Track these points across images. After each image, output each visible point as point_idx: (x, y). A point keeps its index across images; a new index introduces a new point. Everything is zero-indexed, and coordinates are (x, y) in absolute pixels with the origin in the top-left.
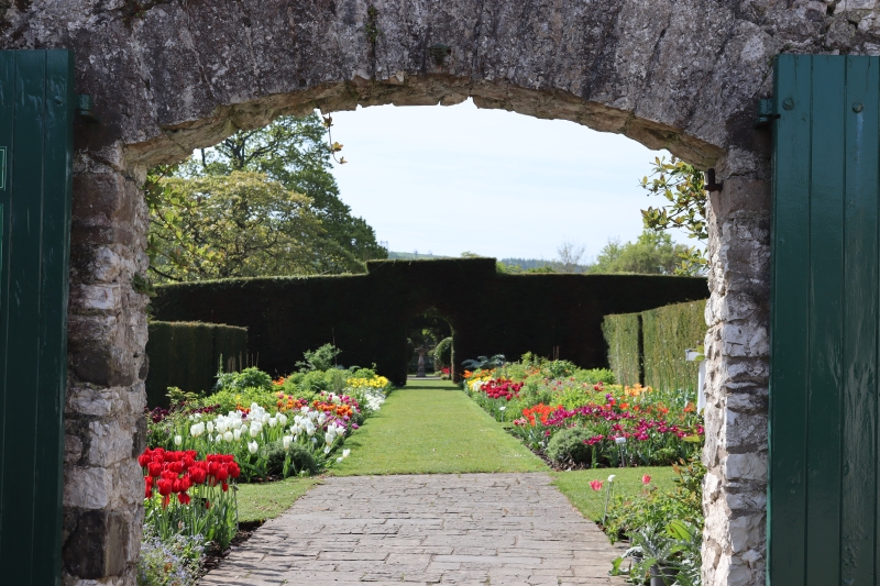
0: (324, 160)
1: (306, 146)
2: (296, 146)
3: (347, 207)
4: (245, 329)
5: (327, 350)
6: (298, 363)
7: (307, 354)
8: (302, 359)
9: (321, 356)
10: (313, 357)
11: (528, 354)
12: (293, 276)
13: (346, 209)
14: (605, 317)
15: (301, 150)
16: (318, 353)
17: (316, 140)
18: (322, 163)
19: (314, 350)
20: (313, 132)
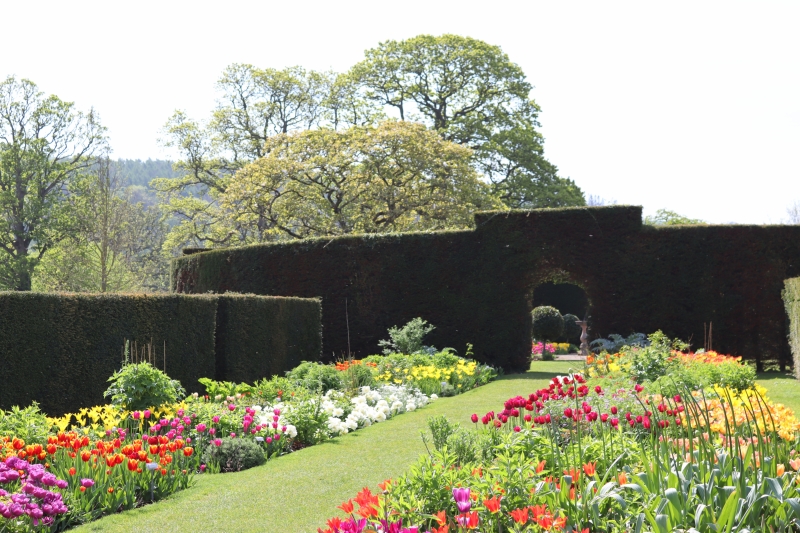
0: (532, 119)
1: (514, 105)
2: (504, 104)
3: (553, 167)
4: (316, 300)
5: (416, 326)
6: (383, 343)
7: (392, 331)
8: (387, 337)
9: (409, 334)
10: (398, 335)
11: (658, 334)
12: (386, 234)
13: (553, 170)
14: (785, 281)
15: (508, 109)
16: (406, 329)
17: (523, 98)
18: (530, 123)
19: (400, 327)
20: (520, 89)
